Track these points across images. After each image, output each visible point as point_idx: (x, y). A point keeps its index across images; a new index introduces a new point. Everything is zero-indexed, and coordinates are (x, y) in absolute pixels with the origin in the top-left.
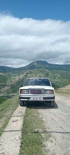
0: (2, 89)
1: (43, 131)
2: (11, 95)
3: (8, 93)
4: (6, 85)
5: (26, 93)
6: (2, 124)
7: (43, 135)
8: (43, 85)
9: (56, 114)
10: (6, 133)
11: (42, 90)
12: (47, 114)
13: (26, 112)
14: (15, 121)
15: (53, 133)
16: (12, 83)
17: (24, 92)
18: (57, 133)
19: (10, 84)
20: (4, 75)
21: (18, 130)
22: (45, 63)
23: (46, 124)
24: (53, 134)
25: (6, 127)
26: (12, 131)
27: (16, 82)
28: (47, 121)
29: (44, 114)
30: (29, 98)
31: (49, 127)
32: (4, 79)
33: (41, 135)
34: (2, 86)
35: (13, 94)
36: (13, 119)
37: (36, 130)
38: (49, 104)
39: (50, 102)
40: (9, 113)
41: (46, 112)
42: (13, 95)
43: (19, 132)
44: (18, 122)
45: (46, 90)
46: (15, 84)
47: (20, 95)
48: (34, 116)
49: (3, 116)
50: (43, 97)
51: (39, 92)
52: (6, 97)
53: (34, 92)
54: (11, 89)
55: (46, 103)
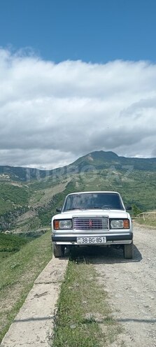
0: (20, 219)
1: (103, 318)
2: (39, 230)
3: (32, 227)
4: (27, 210)
5: (67, 227)
6: (14, 302)
7: (104, 328)
8: (104, 208)
9: (137, 275)
10: (18, 324)
11: (104, 221)
12: (116, 275)
13: (68, 273)
14: (41, 295)
15: (129, 323)
16: (40, 204)
17: (63, 225)
18: (136, 323)
19: (35, 206)
20: (21, 186)
21: (46, 316)
22: (112, 156)
23: (111, 301)
24: (126, 325)
25: (21, 309)
26: (33, 319)
27: (48, 201)
28: (115, 293)
29: (108, 275)
30: (74, 239)
31: (118, 308)
32: (23, 196)
33: (98, 329)
34: (18, 212)
35: (44, 229)
36: (37, 289)
37: (88, 316)
38: (119, 251)
39: (122, 246)
40: (31, 275)
41: (113, 270)
42: (42, 231)
43: (48, 321)
44: (48, 297)
45: (111, 219)
46: (46, 206)
47: (55, 234)
48: (85, 281)
49: (16, 283)
50: (106, 237)
51: (96, 224)
52: (29, 235)
53: (85, 224)
54: (39, 217)
55: (114, 249)
